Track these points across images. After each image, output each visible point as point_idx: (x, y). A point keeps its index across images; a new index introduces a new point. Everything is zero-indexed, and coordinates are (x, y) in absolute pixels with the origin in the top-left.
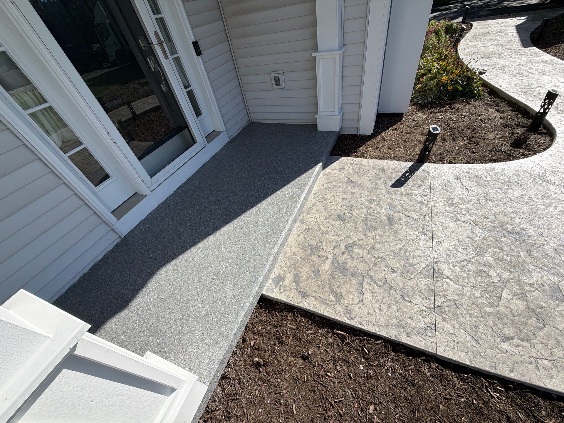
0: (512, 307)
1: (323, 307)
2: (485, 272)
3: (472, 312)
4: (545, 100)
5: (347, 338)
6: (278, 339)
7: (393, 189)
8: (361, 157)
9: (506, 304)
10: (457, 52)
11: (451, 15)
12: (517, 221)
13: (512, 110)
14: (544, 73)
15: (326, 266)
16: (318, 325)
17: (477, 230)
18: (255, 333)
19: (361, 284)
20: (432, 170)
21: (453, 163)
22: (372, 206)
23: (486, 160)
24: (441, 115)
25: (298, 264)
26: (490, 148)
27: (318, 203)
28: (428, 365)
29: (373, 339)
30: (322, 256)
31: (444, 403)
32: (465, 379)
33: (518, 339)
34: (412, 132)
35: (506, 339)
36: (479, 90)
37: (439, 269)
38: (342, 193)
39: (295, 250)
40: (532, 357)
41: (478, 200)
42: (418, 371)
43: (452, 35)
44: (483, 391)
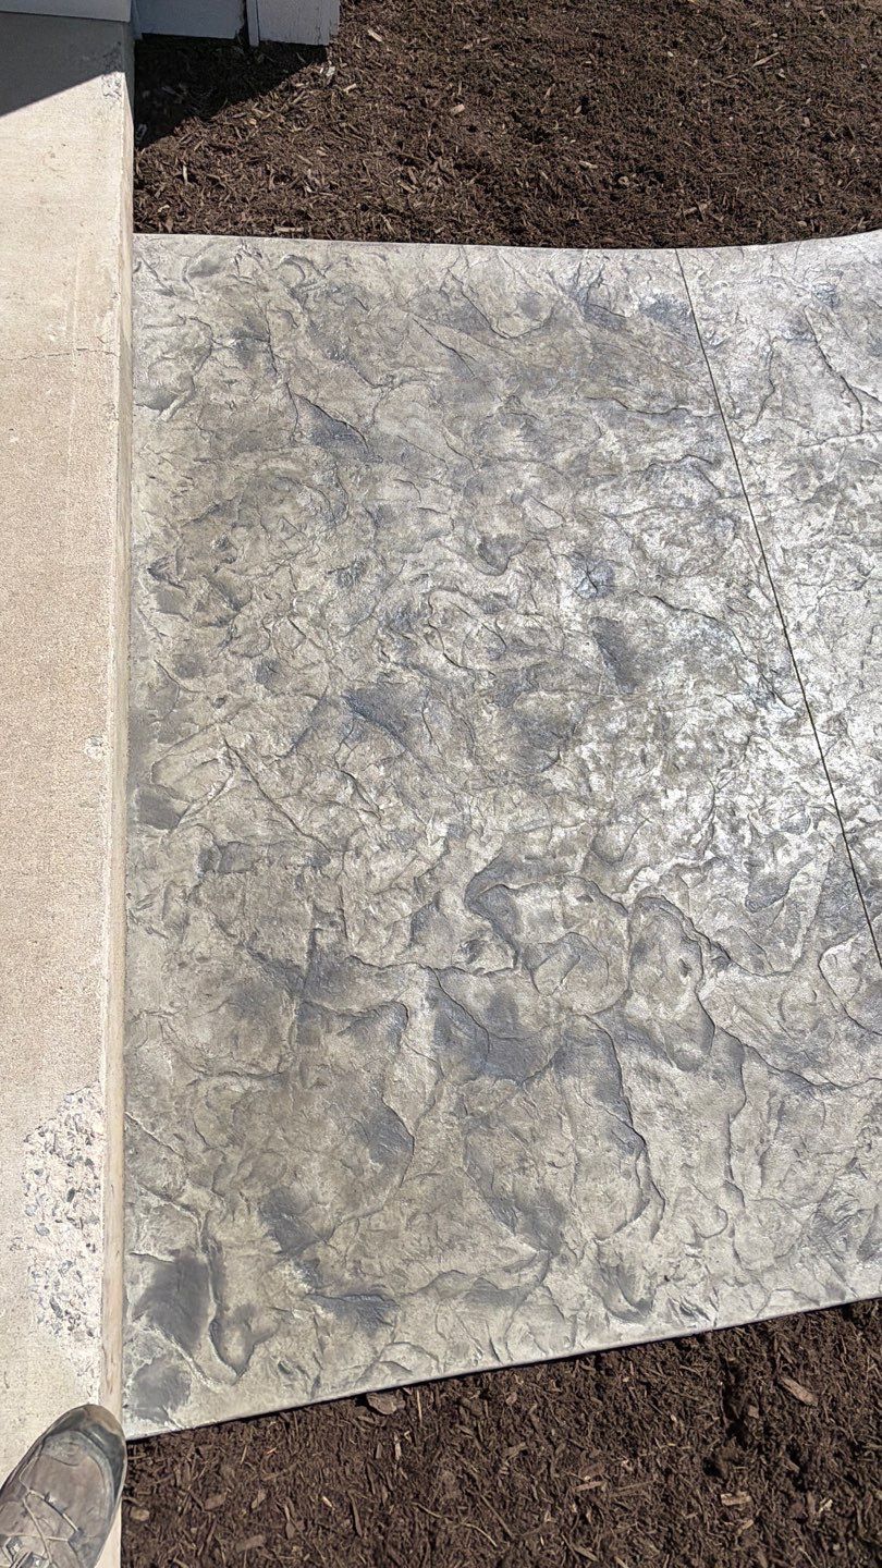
15: (418, 1065)
30: (372, 1012)
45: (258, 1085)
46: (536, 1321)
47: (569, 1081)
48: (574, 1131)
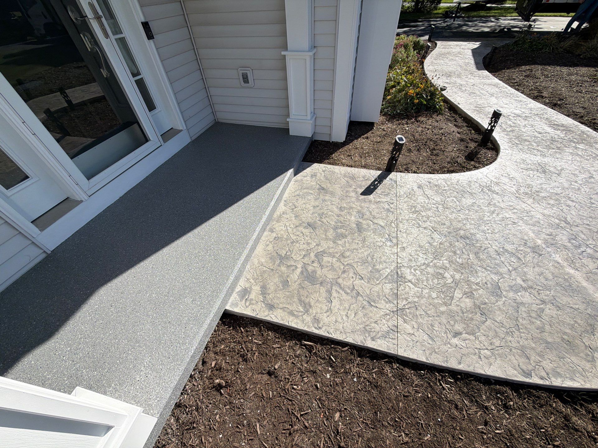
0: (462, 305)
1: (291, 318)
2: (441, 274)
3: (429, 312)
4: (492, 118)
5: (315, 348)
6: (242, 356)
7: (363, 197)
8: (333, 165)
9: (457, 303)
10: (423, 68)
11: (420, 32)
12: (468, 226)
13: (467, 126)
14: (492, 95)
15: (295, 276)
16: (285, 338)
17: (436, 236)
18: (217, 353)
19: (329, 292)
20: (399, 179)
21: (417, 173)
22: (342, 213)
23: (445, 171)
24: (408, 127)
25: (266, 276)
26: (448, 160)
27: (289, 211)
28: (390, 366)
29: (340, 346)
30: (291, 266)
31: (403, 401)
32: (422, 376)
33: (466, 333)
34: (382, 141)
35: (457, 334)
36: (441, 105)
37: (402, 274)
38: (313, 201)
39: (263, 260)
40: (476, 348)
41: (437, 208)
42: (381, 373)
43: (419, 51)
44: (436, 384)
45: (268, 270)
46: (298, 321)
47: (322, 287)
48: (319, 295)
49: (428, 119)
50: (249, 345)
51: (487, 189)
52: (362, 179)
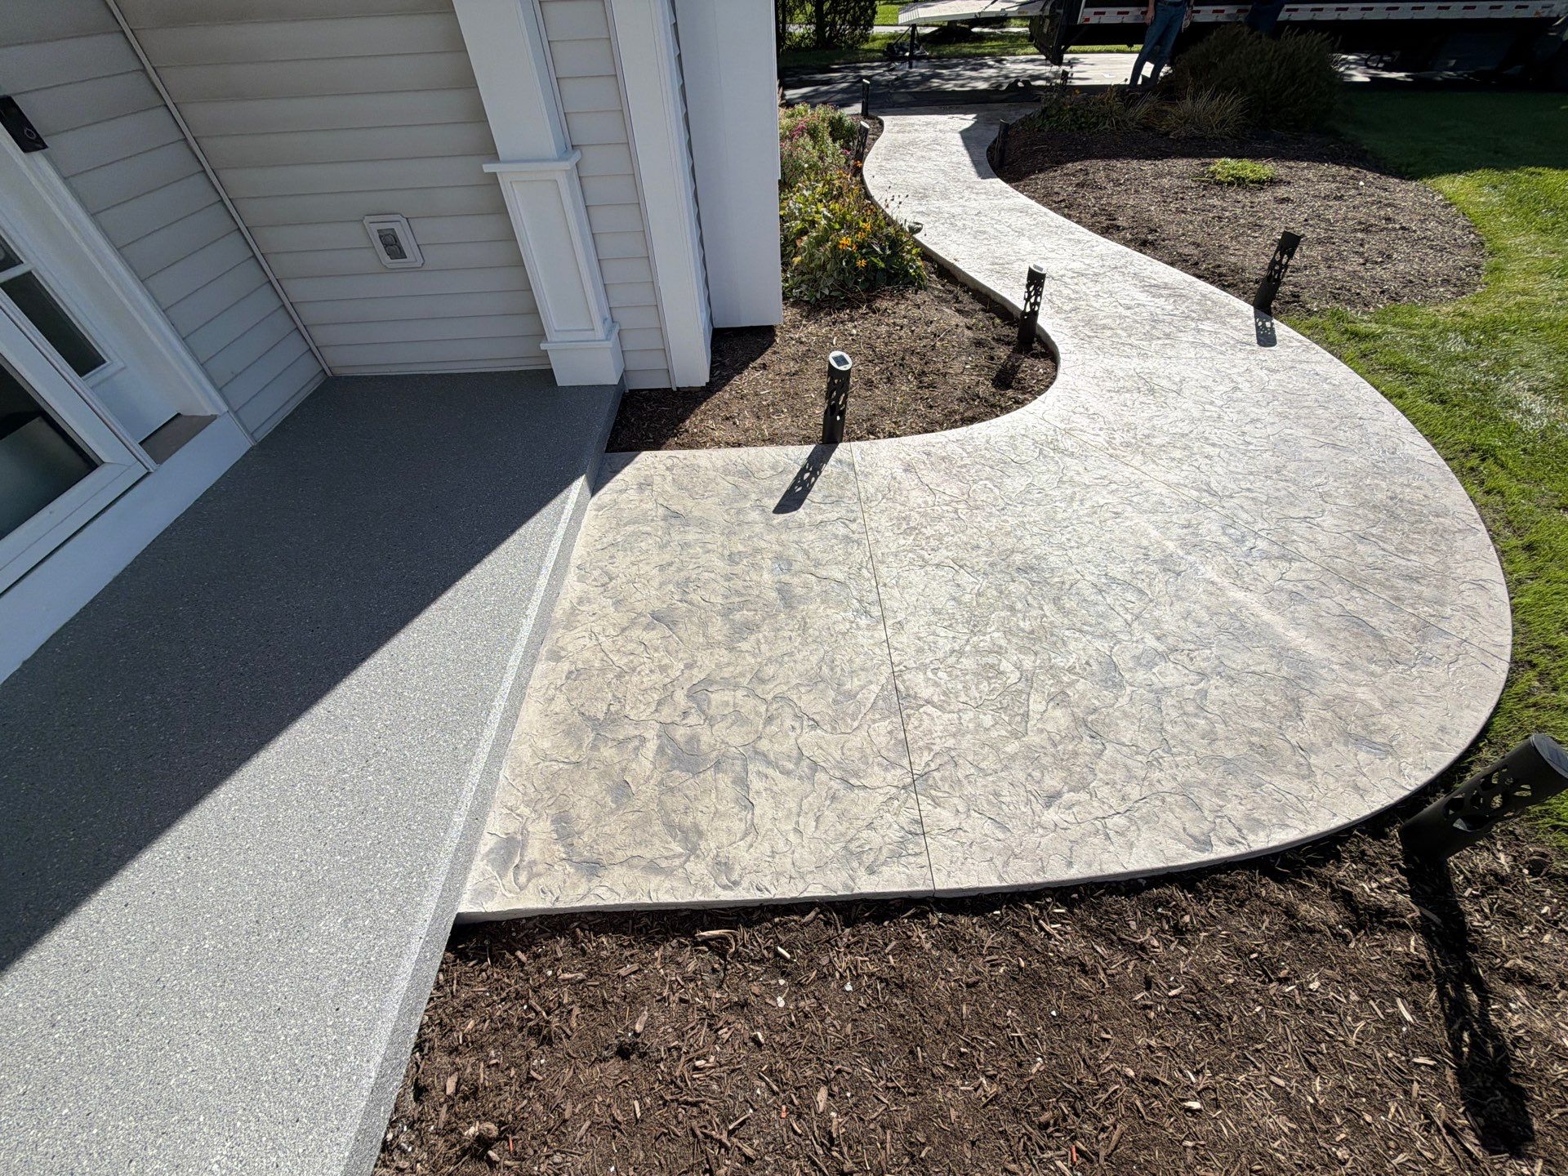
0: (1050, 727)
1: (655, 881)
2: (992, 667)
3: (983, 765)
4: (1028, 286)
5: (732, 941)
6: (536, 1032)
7: (781, 517)
8: (690, 447)
9: (1039, 726)
10: (862, 181)
11: (839, 96)
12: (1028, 542)
13: (983, 310)
14: (1020, 233)
15: (645, 763)
16: (650, 939)
17: (965, 578)
18: (456, 1049)
19: (742, 782)
20: (857, 459)
21: (898, 436)
22: (738, 569)
23: (956, 421)
24: (855, 327)
25: (561, 785)
26: (958, 394)
27: (594, 592)
28: (923, 924)
29: (796, 914)
30: (628, 739)
31: (969, 998)
32: (997, 922)
33: (1069, 791)
34: (801, 371)
35: (1052, 799)
36: (918, 267)
37: (907, 688)
38: (655, 551)
39: (546, 744)
40: (1096, 818)
41: (956, 512)
42: (907, 949)
43: (847, 142)
44: (1032, 931)
45: (566, 767)
46: (675, 884)
47: (720, 775)
48: (717, 797)
49: (897, 304)
50: (550, 994)
51: (1049, 447)
52: (769, 473)
